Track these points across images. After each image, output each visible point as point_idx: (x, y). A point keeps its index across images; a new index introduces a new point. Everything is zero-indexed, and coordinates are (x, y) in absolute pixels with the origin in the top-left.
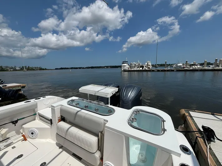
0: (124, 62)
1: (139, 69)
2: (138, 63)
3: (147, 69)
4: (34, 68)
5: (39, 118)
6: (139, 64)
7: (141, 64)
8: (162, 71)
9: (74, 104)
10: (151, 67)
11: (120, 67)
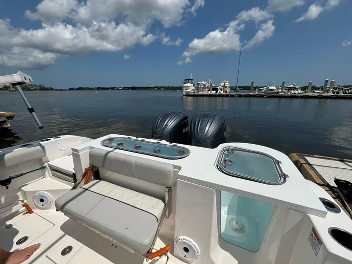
0: (187, 81)
1: (211, 92)
2: (208, 82)
3: (222, 92)
4: (29, 86)
5: (52, 173)
6: (212, 84)
7: (213, 85)
8: (245, 96)
9: (114, 144)
10: (228, 90)
11: (181, 88)
